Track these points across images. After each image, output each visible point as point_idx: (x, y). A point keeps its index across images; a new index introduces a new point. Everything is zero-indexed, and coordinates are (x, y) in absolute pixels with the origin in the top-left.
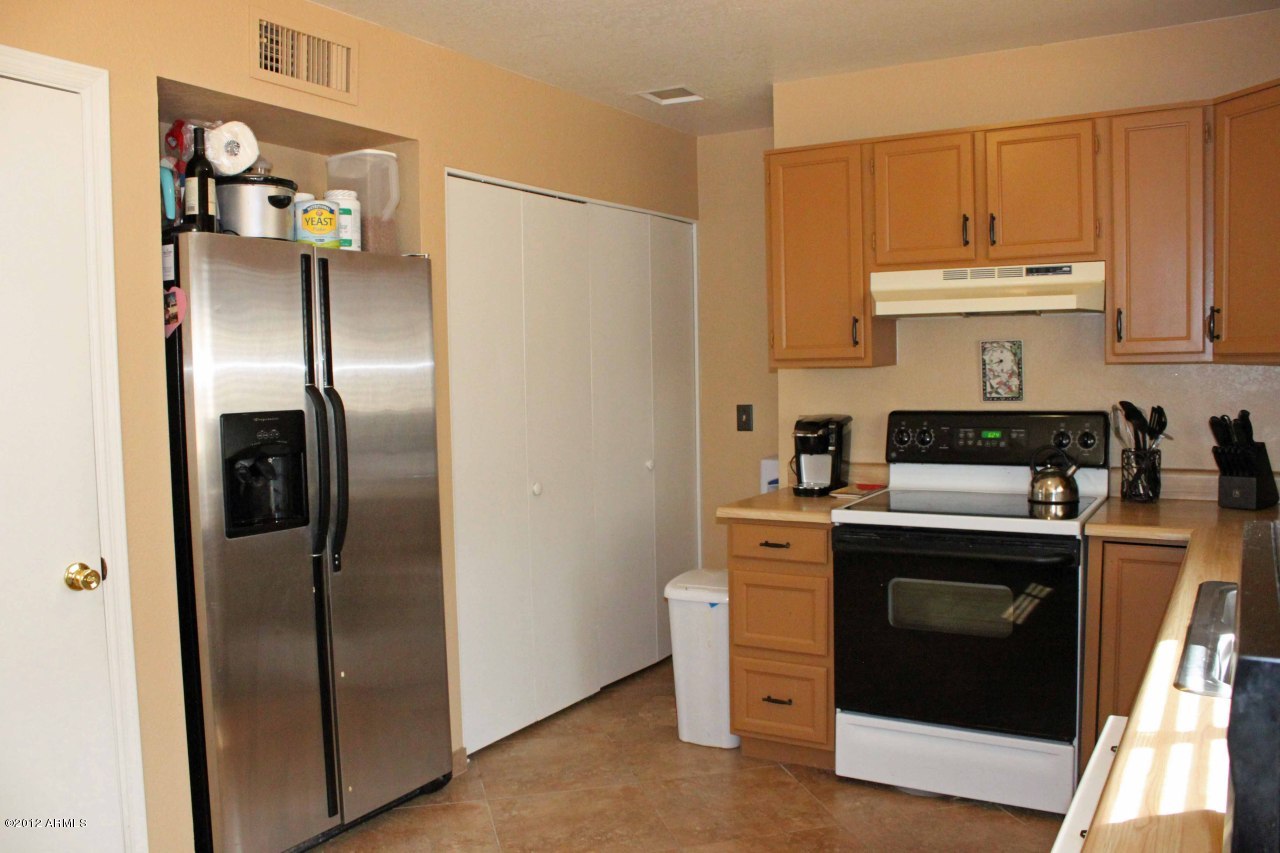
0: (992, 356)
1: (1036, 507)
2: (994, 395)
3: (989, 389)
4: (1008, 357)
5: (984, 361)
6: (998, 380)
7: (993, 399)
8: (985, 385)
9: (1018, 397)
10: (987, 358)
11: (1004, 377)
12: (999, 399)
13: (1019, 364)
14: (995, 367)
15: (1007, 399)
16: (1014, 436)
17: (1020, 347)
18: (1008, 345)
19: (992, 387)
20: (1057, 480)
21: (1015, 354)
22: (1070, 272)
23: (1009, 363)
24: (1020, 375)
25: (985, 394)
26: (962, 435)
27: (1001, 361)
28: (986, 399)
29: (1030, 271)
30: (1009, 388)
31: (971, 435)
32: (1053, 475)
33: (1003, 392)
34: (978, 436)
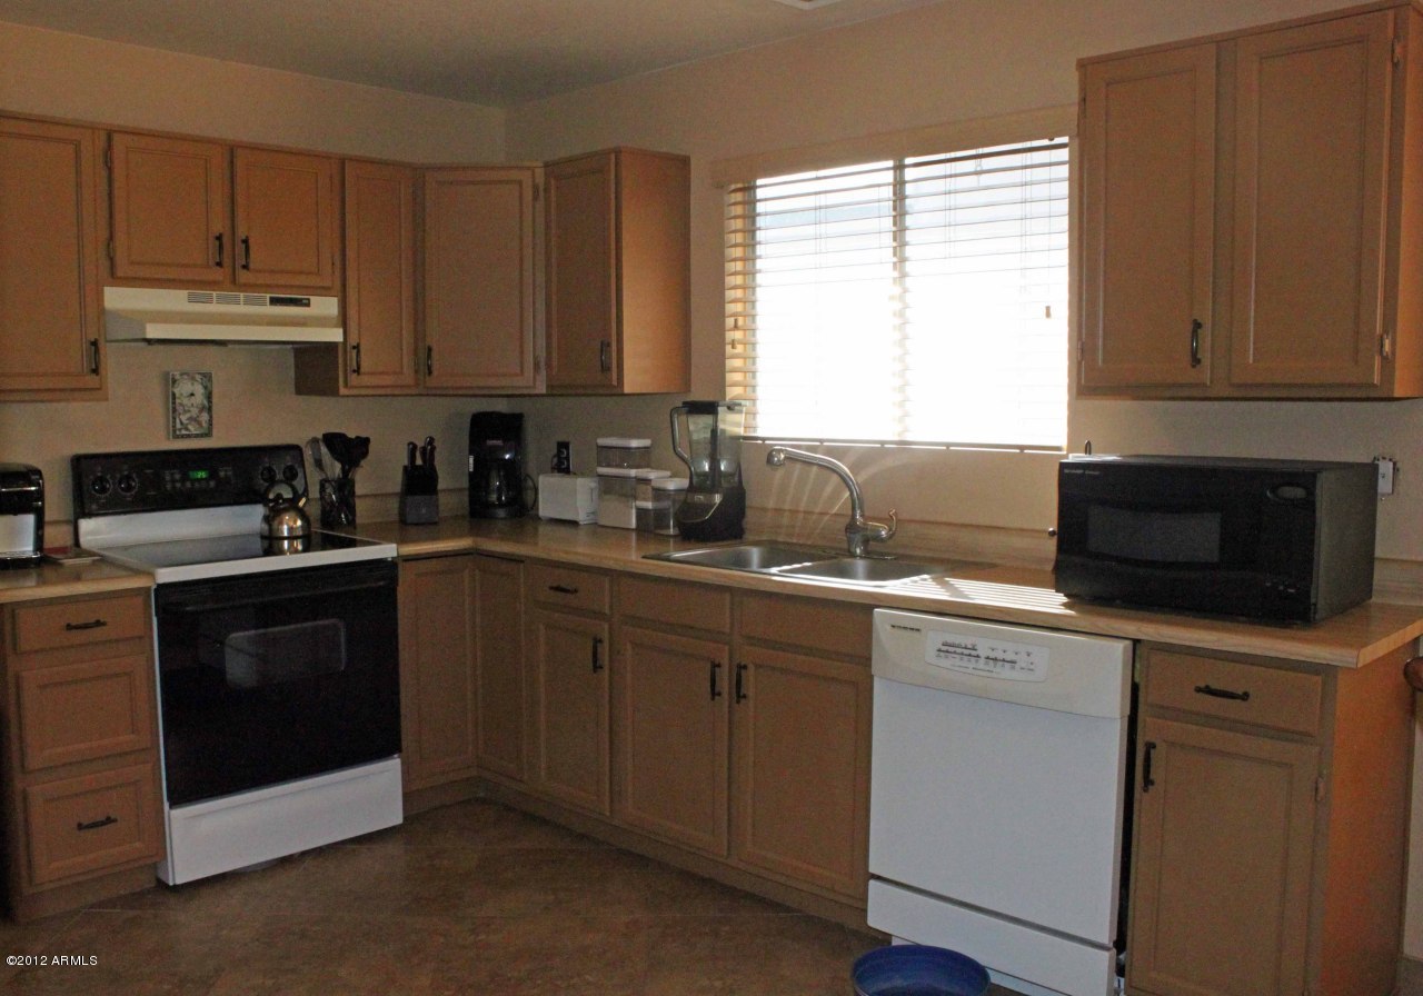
0: (184, 388)
1: (271, 545)
2: (184, 432)
3: (178, 426)
4: (199, 390)
5: (174, 394)
6: (188, 415)
7: (182, 436)
8: (174, 422)
9: (208, 434)
10: (176, 391)
11: (194, 412)
12: (189, 436)
13: (209, 397)
14: (185, 401)
15: (197, 436)
16: (222, 474)
17: (210, 379)
18: (198, 377)
19: (182, 423)
20: (293, 514)
21: (205, 388)
22: (308, 305)
23: (200, 398)
24: (210, 410)
25: (174, 431)
26: (168, 478)
27: (192, 395)
28: (176, 437)
29: (274, 301)
30: (200, 424)
31: (177, 477)
32: (286, 510)
33: (193, 429)
34: (185, 478)
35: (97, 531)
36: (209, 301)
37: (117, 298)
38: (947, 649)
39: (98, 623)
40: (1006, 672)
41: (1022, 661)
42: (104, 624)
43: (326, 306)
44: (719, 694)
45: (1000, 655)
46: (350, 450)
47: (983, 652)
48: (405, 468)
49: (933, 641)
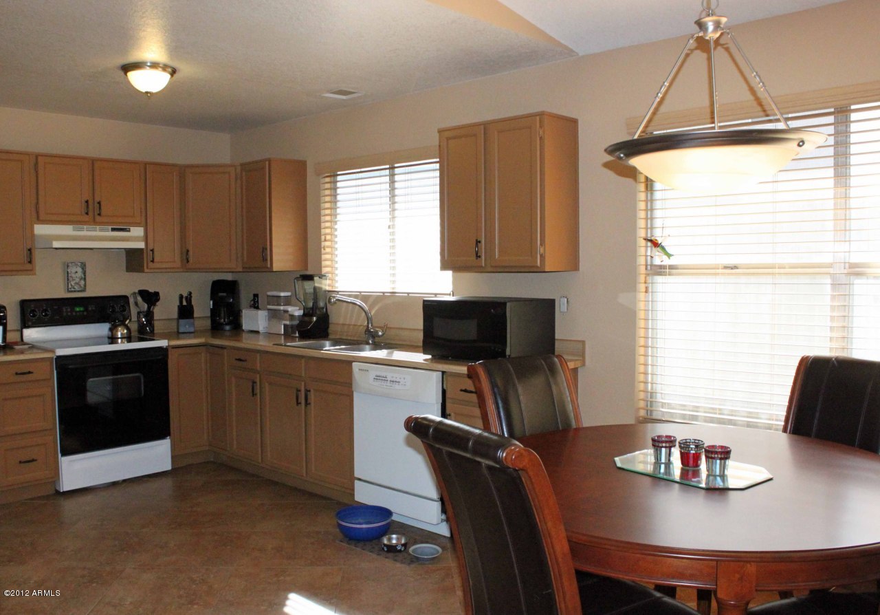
0: (72, 270)
1: (113, 340)
2: (72, 289)
3: (70, 287)
4: (79, 270)
5: (68, 272)
6: (74, 282)
7: (72, 291)
8: (68, 285)
9: (84, 290)
10: (69, 270)
11: (77, 280)
12: (75, 291)
13: (84, 273)
14: (73, 275)
15: (78, 291)
16: (90, 309)
17: (85, 265)
18: (79, 264)
19: (71, 285)
20: (122, 327)
21: (83, 269)
22: (129, 231)
23: (80, 274)
24: (85, 279)
25: (68, 289)
26: (65, 310)
27: (76, 272)
28: (69, 291)
29: (113, 230)
30: (80, 285)
31: (69, 310)
32: (119, 325)
33: (77, 288)
34: (72, 310)
35: (31, 334)
36: (82, 230)
37: (40, 230)
38: (377, 378)
39: (30, 373)
40: (397, 386)
41: (402, 381)
42: (32, 373)
43: (138, 231)
44: (300, 403)
45: (394, 379)
46: (151, 298)
47: (389, 379)
48: (178, 306)
49: (372, 374)
